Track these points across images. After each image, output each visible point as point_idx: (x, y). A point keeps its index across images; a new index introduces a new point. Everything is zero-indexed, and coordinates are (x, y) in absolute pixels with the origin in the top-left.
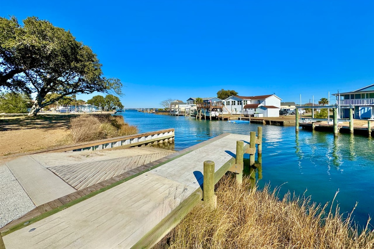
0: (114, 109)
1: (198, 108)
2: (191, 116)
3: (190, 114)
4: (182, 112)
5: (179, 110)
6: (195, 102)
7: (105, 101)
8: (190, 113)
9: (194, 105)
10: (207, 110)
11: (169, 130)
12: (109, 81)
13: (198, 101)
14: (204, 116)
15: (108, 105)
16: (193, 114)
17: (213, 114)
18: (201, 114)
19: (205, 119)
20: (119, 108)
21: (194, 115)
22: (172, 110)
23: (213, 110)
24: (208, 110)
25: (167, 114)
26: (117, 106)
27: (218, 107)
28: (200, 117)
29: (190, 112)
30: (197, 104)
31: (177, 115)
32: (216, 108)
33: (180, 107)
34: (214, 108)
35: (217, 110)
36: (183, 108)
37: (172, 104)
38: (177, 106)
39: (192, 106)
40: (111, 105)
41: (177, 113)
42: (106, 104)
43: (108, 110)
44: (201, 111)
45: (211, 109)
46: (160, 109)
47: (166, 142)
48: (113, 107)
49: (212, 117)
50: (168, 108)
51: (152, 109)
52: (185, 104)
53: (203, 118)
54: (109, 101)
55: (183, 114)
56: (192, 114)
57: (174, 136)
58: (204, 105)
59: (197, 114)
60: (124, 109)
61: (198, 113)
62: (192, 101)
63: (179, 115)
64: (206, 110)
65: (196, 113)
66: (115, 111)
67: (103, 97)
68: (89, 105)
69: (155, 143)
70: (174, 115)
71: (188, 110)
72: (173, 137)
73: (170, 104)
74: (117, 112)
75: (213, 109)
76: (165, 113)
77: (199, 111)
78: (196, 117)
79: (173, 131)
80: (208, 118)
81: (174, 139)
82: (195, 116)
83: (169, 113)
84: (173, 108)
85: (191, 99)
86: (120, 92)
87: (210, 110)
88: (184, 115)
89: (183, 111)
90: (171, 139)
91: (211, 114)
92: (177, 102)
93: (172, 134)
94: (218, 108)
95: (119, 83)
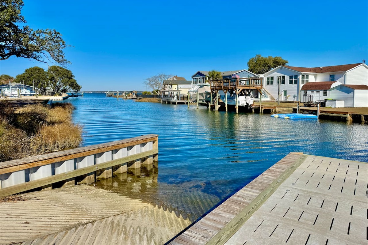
0: (64, 91)
1: (212, 90)
2: (200, 104)
3: (198, 102)
4: (183, 98)
5: (179, 94)
6: (207, 78)
7: (48, 78)
8: (198, 100)
9: (205, 84)
10: (230, 94)
11: (145, 140)
12: (37, 35)
13: (214, 77)
14: (224, 104)
15: (52, 85)
16: (202, 100)
17: (241, 101)
18: (219, 102)
19: (227, 111)
20: (72, 90)
21: (206, 103)
22: (166, 93)
23: (241, 94)
24: (232, 93)
25: (156, 100)
26: (68, 87)
27: (251, 88)
28: (217, 107)
29: (197, 97)
30: (210, 81)
31: (174, 103)
32: (248, 90)
33: (180, 88)
34: (244, 90)
35: (249, 93)
36: (184, 90)
37: (166, 83)
38: (175, 87)
39: (202, 86)
40: (58, 84)
41: (175, 99)
42: (50, 82)
43: (52, 93)
44: (218, 95)
45: (238, 92)
46: (146, 93)
47: (136, 168)
48: (62, 88)
49: (239, 106)
50: (159, 91)
51: (131, 92)
52: (189, 83)
53: (222, 109)
54: (53, 78)
55: (185, 102)
56: (201, 102)
57: (157, 152)
58: (225, 84)
59: (210, 101)
60: (82, 91)
61: (213, 98)
62: (202, 77)
63: (179, 103)
64: (227, 94)
65: (209, 99)
66: (64, 95)
67: (43, 70)
68: (18, 84)
69: (104, 175)
70: (169, 103)
71: (194, 93)
72: (154, 156)
73: (162, 82)
74: (70, 96)
75: (241, 92)
76: (153, 99)
77: (214, 96)
78: (210, 107)
79: (154, 142)
80: (232, 108)
81: (156, 158)
82: (207, 106)
83: (160, 99)
84: (167, 89)
85: (199, 74)
86: (61, 57)
87: (235, 94)
88: (187, 103)
89: (186, 95)
90: (149, 161)
91: (238, 100)
92: (176, 79)
93: (152, 149)
94: (252, 90)
95: (59, 39)
